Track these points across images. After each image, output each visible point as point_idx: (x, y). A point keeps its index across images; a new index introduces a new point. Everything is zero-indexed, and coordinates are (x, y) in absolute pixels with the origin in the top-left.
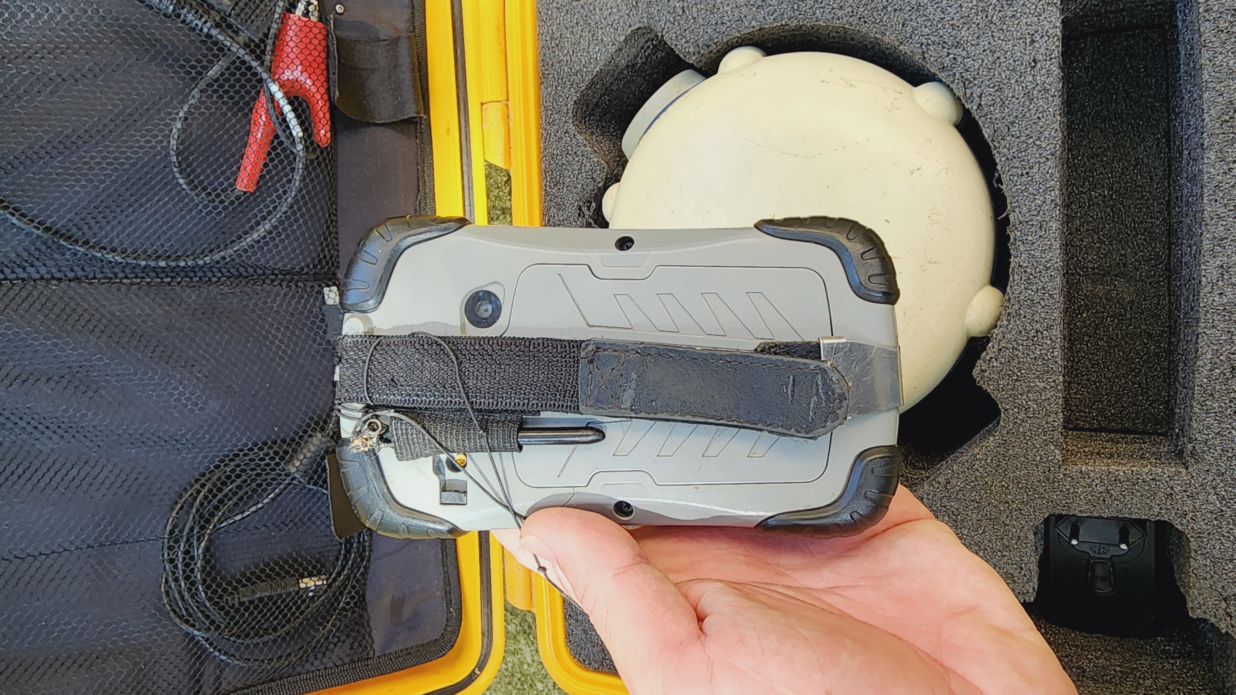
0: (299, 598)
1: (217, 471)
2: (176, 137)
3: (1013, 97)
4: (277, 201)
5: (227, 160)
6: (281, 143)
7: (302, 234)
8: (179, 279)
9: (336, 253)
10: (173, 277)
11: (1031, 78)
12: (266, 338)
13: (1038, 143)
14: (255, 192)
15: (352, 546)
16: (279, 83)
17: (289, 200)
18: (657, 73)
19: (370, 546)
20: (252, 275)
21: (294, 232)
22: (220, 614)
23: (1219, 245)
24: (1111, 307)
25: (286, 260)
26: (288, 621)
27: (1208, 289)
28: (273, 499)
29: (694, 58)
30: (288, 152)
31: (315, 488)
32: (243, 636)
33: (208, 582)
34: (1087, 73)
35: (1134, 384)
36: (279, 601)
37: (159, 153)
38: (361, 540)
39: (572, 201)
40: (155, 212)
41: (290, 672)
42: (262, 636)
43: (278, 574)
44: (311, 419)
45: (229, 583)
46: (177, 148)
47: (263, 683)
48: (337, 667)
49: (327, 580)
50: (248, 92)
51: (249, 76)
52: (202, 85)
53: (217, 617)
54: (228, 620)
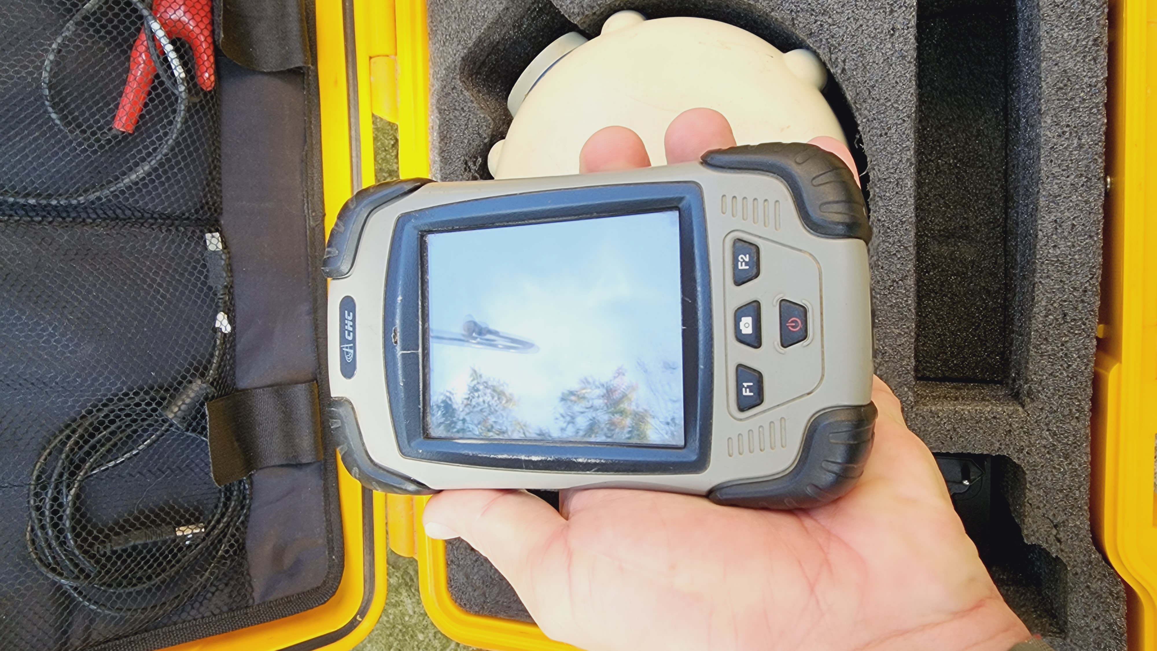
0: (175, 546)
1: (89, 416)
2: (48, 69)
3: (874, 62)
4: (158, 143)
5: (104, 97)
6: (162, 83)
7: (184, 177)
8: (51, 219)
9: (219, 200)
10: (44, 217)
11: (890, 46)
12: (145, 282)
13: (896, 105)
14: (134, 132)
15: (231, 494)
16: (160, 21)
17: (171, 141)
18: (542, 36)
19: (251, 493)
20: (130, 218)
21: (175, 175)
22: (89, 562)
23: (1053, 202)
24: (955, 266)
25: (166, 204)
26: (164, 570)
27: (1043, 242)
28: (149, 446)
29: (578, 19)
30: (169, 92)
31: (193, 435)
32: (114, 585)
33: (78, 529)
34: (936, 51)
35: (974, 336)
36: (154, 550)
37: (30, 85)
38: (242, 488)
39: (458, 154)
40: (24, 148)
41: (165, 621)
42: (135, 585)
43: (153, 522)
44: (191, 364)
45: (101, 531)
46: (50, 81)
47: (136, 634)
48: (215, 615)
49: (205, 528)
50: (127, 29)
51: (128, 11)
52: (78, 17)
53: (87, 564)
54: (98, 568)
